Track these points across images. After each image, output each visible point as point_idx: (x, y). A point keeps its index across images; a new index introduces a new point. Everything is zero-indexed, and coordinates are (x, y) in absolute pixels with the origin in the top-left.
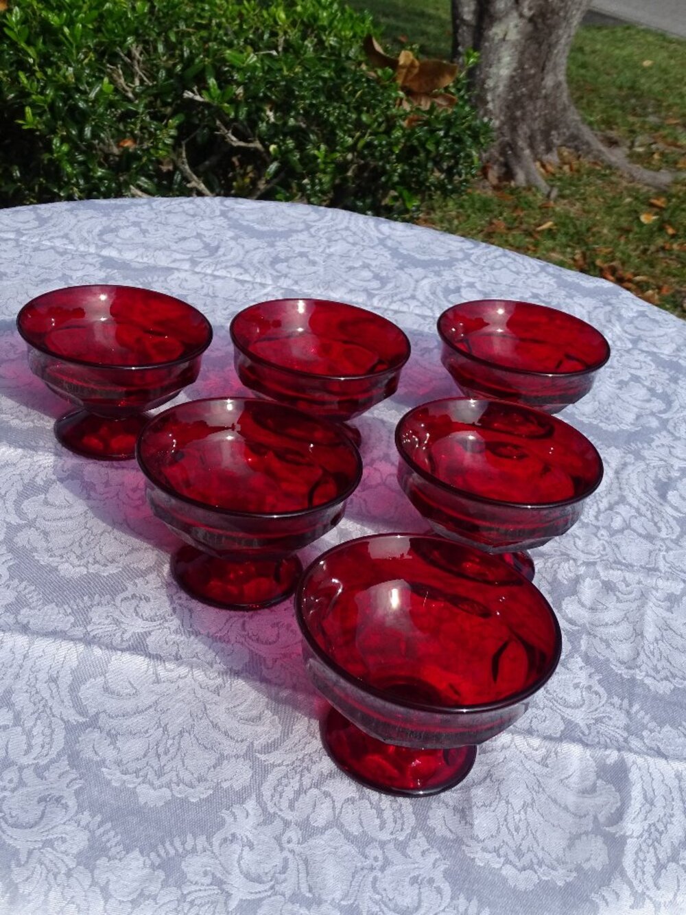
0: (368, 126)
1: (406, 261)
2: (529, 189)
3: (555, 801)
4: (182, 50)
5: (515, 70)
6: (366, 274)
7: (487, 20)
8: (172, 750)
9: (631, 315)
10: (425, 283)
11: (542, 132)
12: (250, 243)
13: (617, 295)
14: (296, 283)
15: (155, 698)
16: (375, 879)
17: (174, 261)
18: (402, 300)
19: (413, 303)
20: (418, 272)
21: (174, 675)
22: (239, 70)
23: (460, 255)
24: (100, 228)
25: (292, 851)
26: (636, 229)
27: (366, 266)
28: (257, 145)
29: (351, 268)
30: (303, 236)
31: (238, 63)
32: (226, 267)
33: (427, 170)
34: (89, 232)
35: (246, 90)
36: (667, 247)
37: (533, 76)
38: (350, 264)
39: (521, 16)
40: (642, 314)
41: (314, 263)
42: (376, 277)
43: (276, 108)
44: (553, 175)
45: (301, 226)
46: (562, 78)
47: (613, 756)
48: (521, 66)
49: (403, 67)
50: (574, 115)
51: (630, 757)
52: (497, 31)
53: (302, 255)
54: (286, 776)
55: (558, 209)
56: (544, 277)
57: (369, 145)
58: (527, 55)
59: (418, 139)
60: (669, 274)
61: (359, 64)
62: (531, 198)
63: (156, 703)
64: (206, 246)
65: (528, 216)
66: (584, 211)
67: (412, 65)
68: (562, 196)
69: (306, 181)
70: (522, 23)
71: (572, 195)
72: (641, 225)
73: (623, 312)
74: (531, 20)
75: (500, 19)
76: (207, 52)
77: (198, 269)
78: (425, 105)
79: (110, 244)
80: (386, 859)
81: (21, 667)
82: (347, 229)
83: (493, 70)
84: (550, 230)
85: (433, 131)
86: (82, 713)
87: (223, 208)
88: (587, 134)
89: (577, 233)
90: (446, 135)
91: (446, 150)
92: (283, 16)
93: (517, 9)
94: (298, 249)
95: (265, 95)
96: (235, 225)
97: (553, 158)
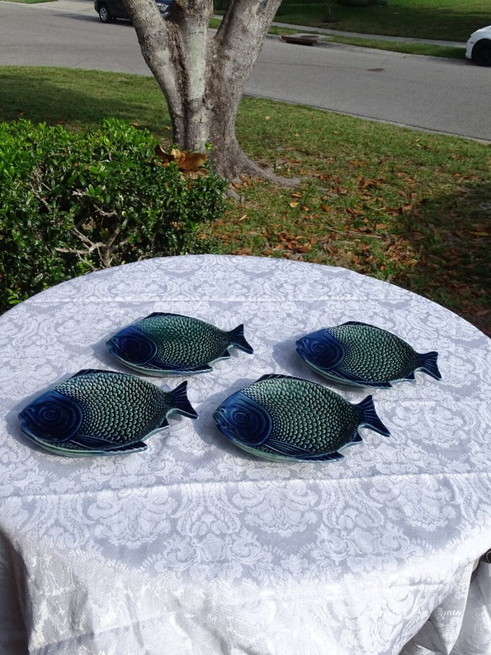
0: (170, 194)
1: (253, 276)
2: (230, 199)
3: (428, 497)
4: (62, 168)
5: (209, 137)
6: (238, 286)
7: (190, 113)
8: (283, 515)
9: (360, 282)
10: (266, 285)
11: (229, 167)
12: (180, 281)
14: (211, 297)
15: (263, 496)
16: (381, 542)
17: (151, 297)
18: (261, 296)
19: (267, 297)
20: (260, 280)
21: (265, 485)
22: (96, 175)
23: (274, 267)
24: (107, 287)
25: (347, 539)
26: (290, 211)
27: (236, 282)
28: (115, 212)
29: (230, 285)
30: (200, 272)
31: (96, 172)
32: (176, 296)
33: (201, 210)
34: (103, 290)
35: (107, 187)
37: (219, 139)
38: (229, 282)
39: (207, 109)
40: (364, 281)
41: (212, 285)
42: (243, 286)
43: (123, 193)
44: (240, 189)
45: (197, 267)
46: (234, 138)
47: (441, 476)
48: (212, 135)
49: (177, 158)
50: (244, 156)
51: (448, 475)
52: (196, 118)
53: (205, 282)
54: (329, 513)
55: (247, 207)
56: (315, 272)
57: (172, 203)
58: (214, 129)
59: (195, 195)
61: (153, 159)
62: (231, 203)
63: (265, 498)
64: (160, 286)
65: (233, 214)
66: (260, 206)
68: (248, 200)
70: (208, 112)
71: (252, 198)
72: (292, 209)
73: (356, 282)
74: (213, 110)
75: (197, 112)
76: (78, 168)
77: (164, 299)
78: (194, 176)
79: (117, 295)
80: (380, 533)
81: (204, 497)
82: (217, 264)
83: (198, 139)
84: (246, 219)
85: (201, 190)
86: (239, 509)
88: (253, 165)
89: (260, 218)
90: (207, 190)
91: (209, 198)
92: (107, 140)
93: (204, 106)
94: (202, 279)
95: (118, 188)
96: (167, 273)
97: (237, 180)
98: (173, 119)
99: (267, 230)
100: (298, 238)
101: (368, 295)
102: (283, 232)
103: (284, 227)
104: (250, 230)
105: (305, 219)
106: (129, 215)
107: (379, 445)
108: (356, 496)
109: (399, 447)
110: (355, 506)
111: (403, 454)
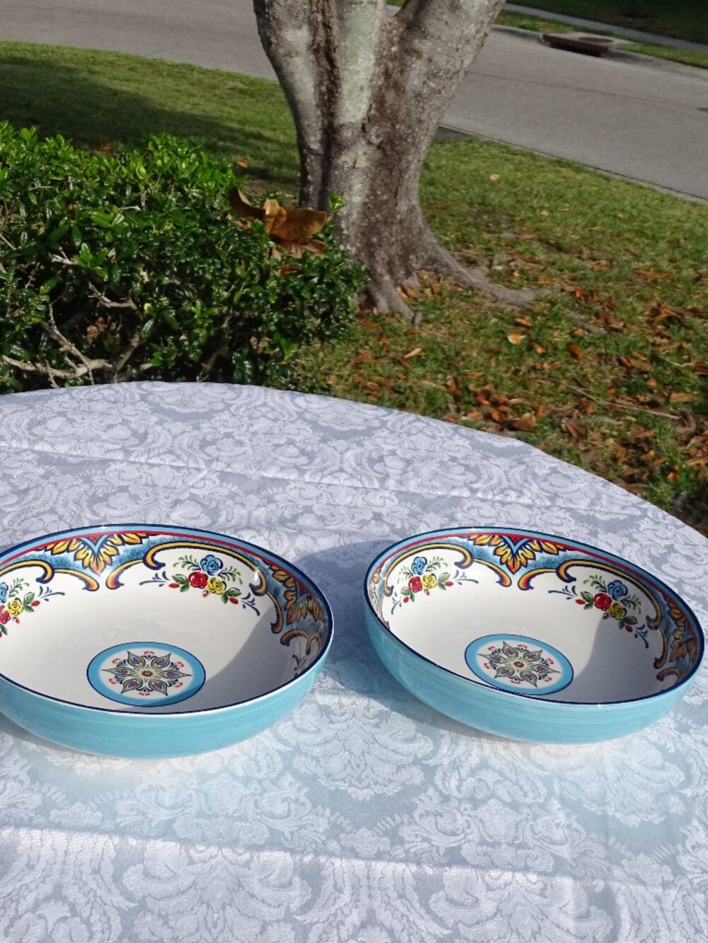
0: (242, 279)
1: (328, 434)
2: (393, 316)
3: (558, 926)
4: (44, 213)
5: (368, 197)
6: (292, 450)
7: (334, 149)
8: (220, 924)
9: (545, 472)
10: (349, 454)
11: (400, 257)
12: (177, 427)
13: (529, 453)
14: (229, 465)
15: (192, 878)
17: (108, 451)
18: (331, 474)
19: (343, 476)
20: (341, 444)
21: (206, 855)
22: (106, 230)
23: (377, 424)
24: (27, 421)
26: (505, 350)
27: (291, 442)
28: (131, 304)
29: (277, 446)
30: (225, 416)
31: (105, 224)
32: (159, 455)
33: (303, 317)
34: (18, 426)
35: (118, 252)
36: (538, 366)
37: (386, 202)
38: (275, 441)
39: (369, 143)
40: (554, 471)
41: (240, 443)
42: (303, 452)
43: (148, 268)
44: (415, 299)
45: (221, 406)
46: (415, 202)
47: (600, 885)
48: (373, 191)
49: (269, 216)
50: (430, 238)
51: (615, 885)
52: (345, 159)
53: (227, 435)
54: (324, 932)
55: (424, 334)
56: (458, 440)
57: (245, 298)
58: (378, 182)
59: (293, 287)
60: (543, 394)
61: (225, 214)
62: (396, 325)
63: (194, 883)
64: (135, 433)
65: (395, 343)
66: (450, 334)
67: (280, 214)
68: (427, 321)
69: (183, 337)
70: (370, 150)
71: (437, 319)
72: (510, 345)
73: (537, 470)
74: (379, 147)
75: (348, 148)
76: (72, 214)
77: (132, 459)
78: (297, 253)
79: (42, 438)
81: (64, 863)
82: (265, 404)
83: (346, 197)
84: (418, 356)
85: (307, 279)
86: (130, 898)
87: (142, 392)
88: (446, 256)
89: (447, 358)
90: (320, 282)
91: (321, 297)
92: (143, 170)
93: (364, 137)
94: (223, 430)
95: (138, 256)
96: (157, 409)
97: (413, 282)
98: (303, 158)
99: (456, 380)
100: (513, 401)
101: (554, 497)
102: (487, 387)
103: (490, 378)
104: (424, 377)
105: (534, 368)
106: (159, 312)
107: (484, 801)
108: (398, 903)
109: (526, 810)
110: (387, 924)
111: (532, 828)
